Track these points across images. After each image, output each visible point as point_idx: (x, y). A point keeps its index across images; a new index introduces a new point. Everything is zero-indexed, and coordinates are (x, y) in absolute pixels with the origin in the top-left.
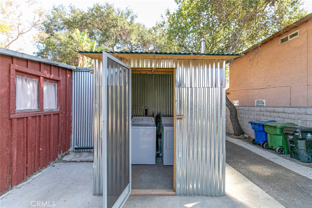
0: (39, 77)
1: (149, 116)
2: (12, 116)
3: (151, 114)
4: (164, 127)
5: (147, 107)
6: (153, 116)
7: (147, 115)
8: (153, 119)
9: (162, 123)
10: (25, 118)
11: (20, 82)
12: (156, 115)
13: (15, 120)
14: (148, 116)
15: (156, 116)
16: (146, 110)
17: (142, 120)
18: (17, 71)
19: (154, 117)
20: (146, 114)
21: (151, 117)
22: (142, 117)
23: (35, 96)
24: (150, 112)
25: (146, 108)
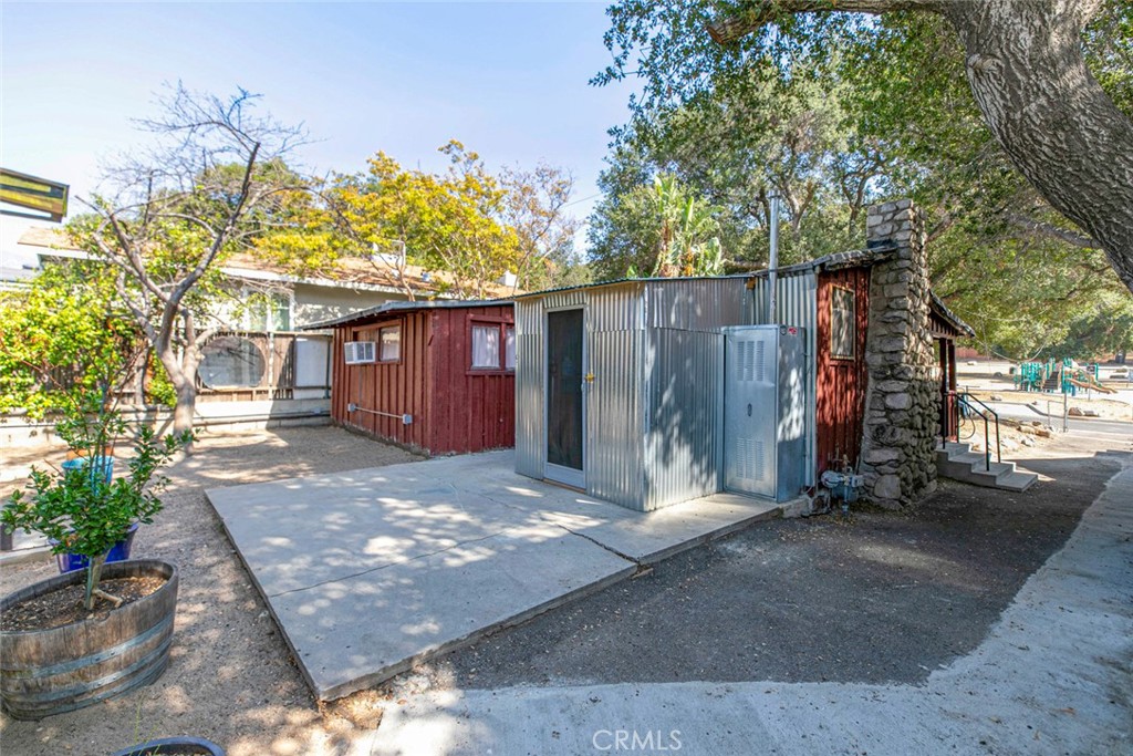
0: (499, 324)
2: (467, 373)
10: (482, 377)
11: (477, 333)
13: (471, 378)
18: (473, 321)
23: (496, 350)
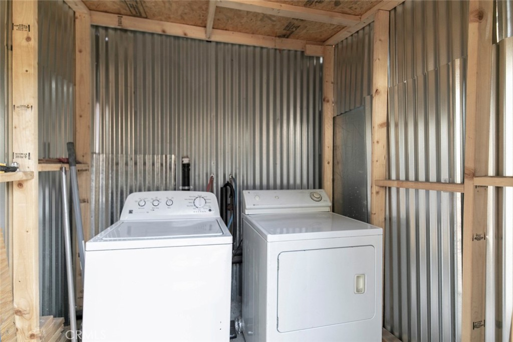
1: (195, 190)
3: (203, 181)
4: (270, 238)
5: (187, 157)
6: (209, 188)
7: (189, 185)
8: (212, 199)
9: (247, 212)
12: (221, 183)
14: (191, 187)
15: (222, 189)
16: (186, 168)
17: (169, 204)
19: (212, 192)
20: (186, 182)
21: (203, 190)
22: (171, 194)
24: (198, 175)
25: (186, 161)
